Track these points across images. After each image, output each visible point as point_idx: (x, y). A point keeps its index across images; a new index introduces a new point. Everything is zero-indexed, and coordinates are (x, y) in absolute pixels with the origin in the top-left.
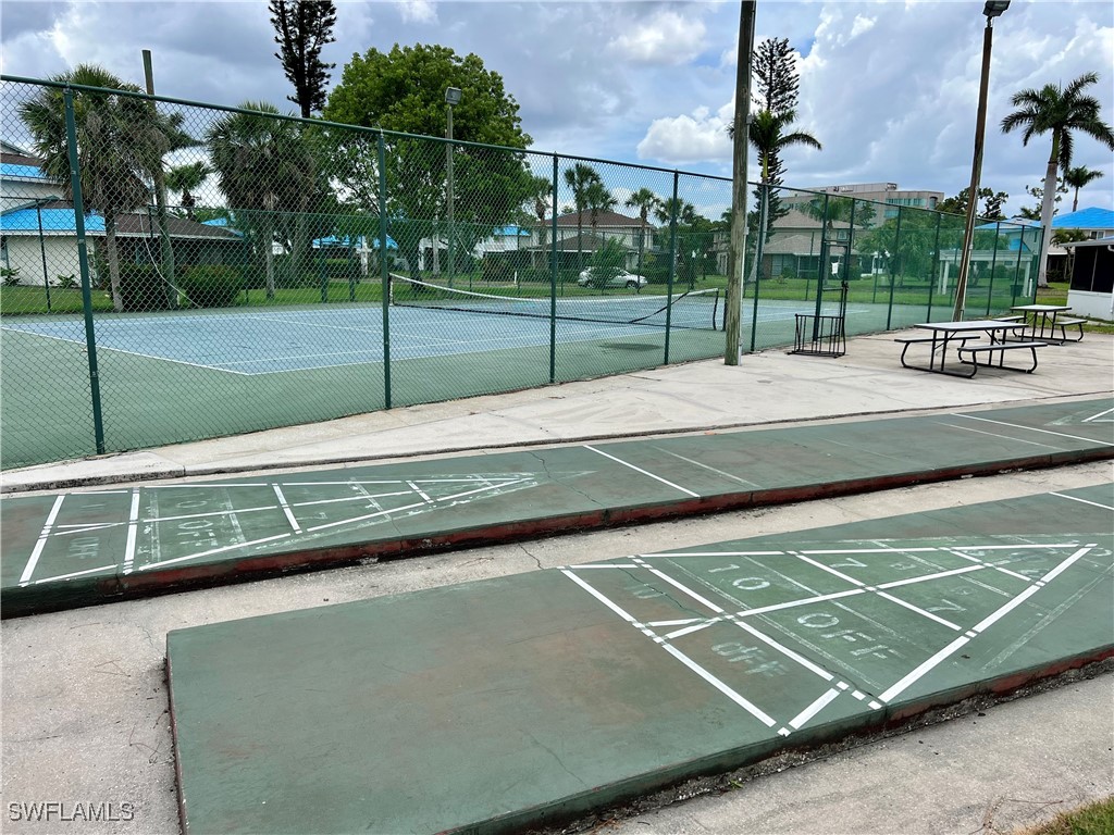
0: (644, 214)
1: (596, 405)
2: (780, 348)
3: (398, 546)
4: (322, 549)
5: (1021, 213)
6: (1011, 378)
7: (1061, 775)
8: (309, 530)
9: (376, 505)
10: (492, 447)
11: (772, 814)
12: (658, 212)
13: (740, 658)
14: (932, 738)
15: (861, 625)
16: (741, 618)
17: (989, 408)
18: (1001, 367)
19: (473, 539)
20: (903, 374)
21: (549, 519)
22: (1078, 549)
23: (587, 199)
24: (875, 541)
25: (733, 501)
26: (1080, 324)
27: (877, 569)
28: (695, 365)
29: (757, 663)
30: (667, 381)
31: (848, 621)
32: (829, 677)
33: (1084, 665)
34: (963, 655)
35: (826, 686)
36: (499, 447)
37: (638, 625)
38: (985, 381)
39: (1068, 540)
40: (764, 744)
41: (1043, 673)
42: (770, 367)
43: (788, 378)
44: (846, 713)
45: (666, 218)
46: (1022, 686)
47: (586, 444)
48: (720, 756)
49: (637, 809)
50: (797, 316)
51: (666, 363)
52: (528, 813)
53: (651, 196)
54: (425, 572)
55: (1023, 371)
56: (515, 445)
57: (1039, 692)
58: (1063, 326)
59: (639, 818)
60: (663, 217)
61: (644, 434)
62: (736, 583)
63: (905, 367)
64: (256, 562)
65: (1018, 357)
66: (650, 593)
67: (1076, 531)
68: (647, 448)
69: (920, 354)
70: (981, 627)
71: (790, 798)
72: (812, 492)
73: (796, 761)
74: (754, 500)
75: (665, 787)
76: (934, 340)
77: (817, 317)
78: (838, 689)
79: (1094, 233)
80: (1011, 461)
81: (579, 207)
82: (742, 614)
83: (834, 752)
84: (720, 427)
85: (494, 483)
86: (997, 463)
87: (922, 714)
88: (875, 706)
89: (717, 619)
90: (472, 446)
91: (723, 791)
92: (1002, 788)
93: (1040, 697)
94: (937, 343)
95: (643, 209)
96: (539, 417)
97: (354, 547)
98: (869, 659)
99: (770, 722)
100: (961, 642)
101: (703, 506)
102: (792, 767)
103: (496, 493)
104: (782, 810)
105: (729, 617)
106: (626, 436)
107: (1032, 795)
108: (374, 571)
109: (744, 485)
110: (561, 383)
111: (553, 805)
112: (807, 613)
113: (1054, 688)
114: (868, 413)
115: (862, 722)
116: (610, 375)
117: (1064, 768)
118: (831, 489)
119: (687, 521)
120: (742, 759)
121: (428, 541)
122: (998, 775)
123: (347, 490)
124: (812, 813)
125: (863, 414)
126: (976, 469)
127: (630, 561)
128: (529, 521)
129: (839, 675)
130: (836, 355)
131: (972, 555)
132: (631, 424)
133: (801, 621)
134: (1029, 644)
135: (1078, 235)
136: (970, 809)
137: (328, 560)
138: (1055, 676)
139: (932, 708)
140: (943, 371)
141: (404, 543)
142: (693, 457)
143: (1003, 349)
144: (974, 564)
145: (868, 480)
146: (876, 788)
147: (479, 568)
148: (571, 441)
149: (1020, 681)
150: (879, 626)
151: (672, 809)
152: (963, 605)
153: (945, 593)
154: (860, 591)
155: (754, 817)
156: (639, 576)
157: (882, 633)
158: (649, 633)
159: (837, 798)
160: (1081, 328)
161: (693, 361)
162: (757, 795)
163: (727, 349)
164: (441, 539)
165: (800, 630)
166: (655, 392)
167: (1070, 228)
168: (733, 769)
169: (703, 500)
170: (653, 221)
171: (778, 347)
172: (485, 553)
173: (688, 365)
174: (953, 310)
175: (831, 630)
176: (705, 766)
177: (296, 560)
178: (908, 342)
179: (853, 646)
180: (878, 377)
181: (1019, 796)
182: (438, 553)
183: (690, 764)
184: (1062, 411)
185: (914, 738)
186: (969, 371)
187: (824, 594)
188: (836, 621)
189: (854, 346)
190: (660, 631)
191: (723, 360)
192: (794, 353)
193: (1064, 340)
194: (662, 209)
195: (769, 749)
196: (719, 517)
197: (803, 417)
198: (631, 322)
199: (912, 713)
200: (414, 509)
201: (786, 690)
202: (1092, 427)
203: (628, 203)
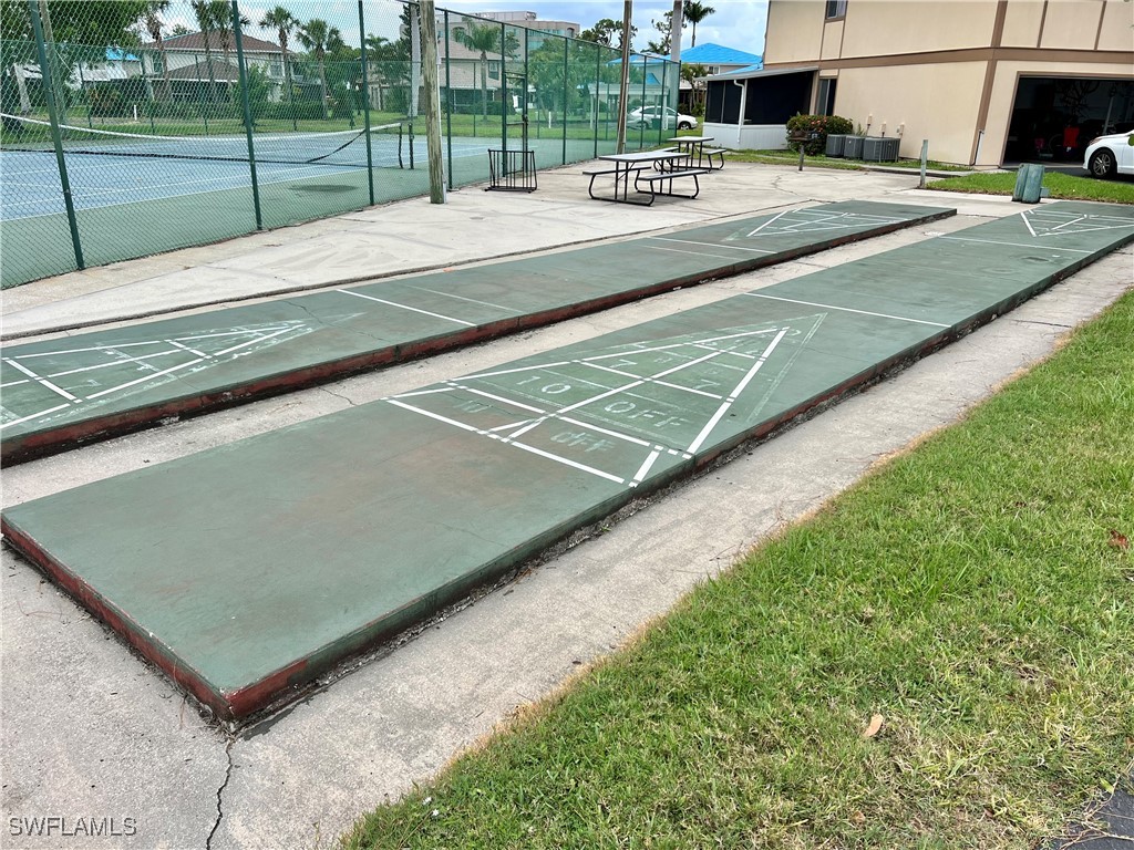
0: (283, 37)
1: (320, 250)
2: (476, 185)
3: (198, 402)
4: (118, 414)
5: (649, 47)
6: (678, 204)
7: (813, 481)
8: (89, 398)
9: (148, 366)
10: (231, 301)
11: (639, 542)
12: (300, 35)
13: (576, 442)
14: (725, 474)
15: (653, 406)
16: (563, 415)
17: (672, 231)
18: (670, 195)
19: (273, 387)
20: (592, 205)
21: (345, 360)
22: (778, 332)
23: (212, 17)
24: (635, 344)
25: (504, 327)
26: (721, 153)
27: (646, 365)
28: (401, 204)
29: (590, 444)
30: (381, 222)
31: (641, 405)
32: (647, 444)
33: (806, 410)
34: (731, 414)
35: (649, 450)
36: (238, 300)
37: (482, 432)
38: (661, 207)
39: (769, 326)
40: (622, 496)
41: (784, 419)
42: (474, 204)
43: (495, 214)
44: (669, 465)
45: (312, 43)
46: (772, 431)
47: (338, 289)
48: (595, 509)
49: (543, 560)
50: (490, 151)
51: (372, 204)
52: (471, 575)
53: (288, 16)
54: (236, 423)
55: (688, 197)
56: (255, 297)
57: (781, 433)
58: (709, 155)
59: (546, 566)
60: (306, 42)
61: (386, 276)
62: (544, 390)
63: (594, 198)
64: (46, 436)
65: (683, 185)
66: (477, 408)
67: (774, 319)
68: (403, 287)
69: (604, 185)
70: (735, 394)
71: (647, 531)
72: (565, 313)
73: (641, 505)
74: (521, 324)
75: (561, 539)
76: (617, 171)
77: (504, 151)
78: (657, 450)
79: (711, 68)
80: (706, 273)
81: (203, 27)
82: (561, 411)
83: (664, 495)
84: (456, 264)
85: (266, 333)
86: (698, 274)
87: (715, 458)
88: (689, 457)
89: (543, 418)
90: (209, 301)
91: (598, 536)
92: (780, 495)
93: (783, 436)
94: (620, 174)
95: (282, 31)
96: (266, 266)
97: (152, 408)
98: (668, 428)
99: (621, 480)
100: (725, 407)
101: (480, 334)
102: (640, 510)
103: (274, 342)
104: (645, 538)
105: (552, 415)
106: (369, 278)
107: (799, 496)
108: (181, 429)
109: (510, 312)
110: (270, 230)
111: (488, 565)
112: (610, 403)
113: (790, 428)
114: (579, 242)
115: (680, 469)
116: (319, 219)
117: (813, 477)
118: (579, 309)
119: (469, 350)
120: (608, 509)
121: (228, 394)
122: (774, 489)
123: (100, 357)
124: (666, 536)
125: (575, 243)
126: (683, 282)
127: (445, 386)
128: (326, 364)
129: (654, 441)
130: (530, 190)
131: (708, 346)
132: (368, 267)
133: (608, 409)
134: (770, 400)
135: (700, 71)
136: (765, 512)
137: (127, 425)
138: (789, 420)
139: (722, 453)
140: (625, 200)
141: (204, 398)
142: (451, 292)
143: (671, 178)
144: (713, 352)
145: (606, 298)
146: (701, 512)
147: (292, 412)
148: (314, 287)
149: (771, 426)
150: (665, 404)
151: (567, 555)
152: (717, 381)
153: (702, 375)
154: (640, 382)
155: (628, 547)
156: (458, 396)
157: (669, 408)
158: (494, 437)
159: (678, 523)
160: (722, 158)
161: (397, 201)
162: (623, 533)
163: (432, 187)
164: (241, 390)
165: (609, 415)
166: (375, 234)
167: (692, 63)
168: (603, 518)
169: (479, 328)
170: (295, 46)
171: (475, 183)
172: (290, 399)
173: (395, 205)
174: (616, 144)
175: (632, 412)
176: (586, 518)
177: (91, 428)
178: (594, 175)
179: (653, 421)
180: (575, 209)
181: (792, 498)
182: (240, 405)
183: (576, 518)
184: (730, 228)
185: (712, 477)
186: (646, 200)
187: (616, 388)
188: (633, 406)
189: (543, 180)
190: (505, 433)
191: (428, 199)
192: (490, 189)
193: (710, 169)
194: (304, 32)
195: (625, 498)
196: (495, 343)
197: (525, 249)
198: (308, 162)
199: (709, 458)
200: (195, 365)
201: (622, 458)
202: (756, 241)
203: (262, 24)
